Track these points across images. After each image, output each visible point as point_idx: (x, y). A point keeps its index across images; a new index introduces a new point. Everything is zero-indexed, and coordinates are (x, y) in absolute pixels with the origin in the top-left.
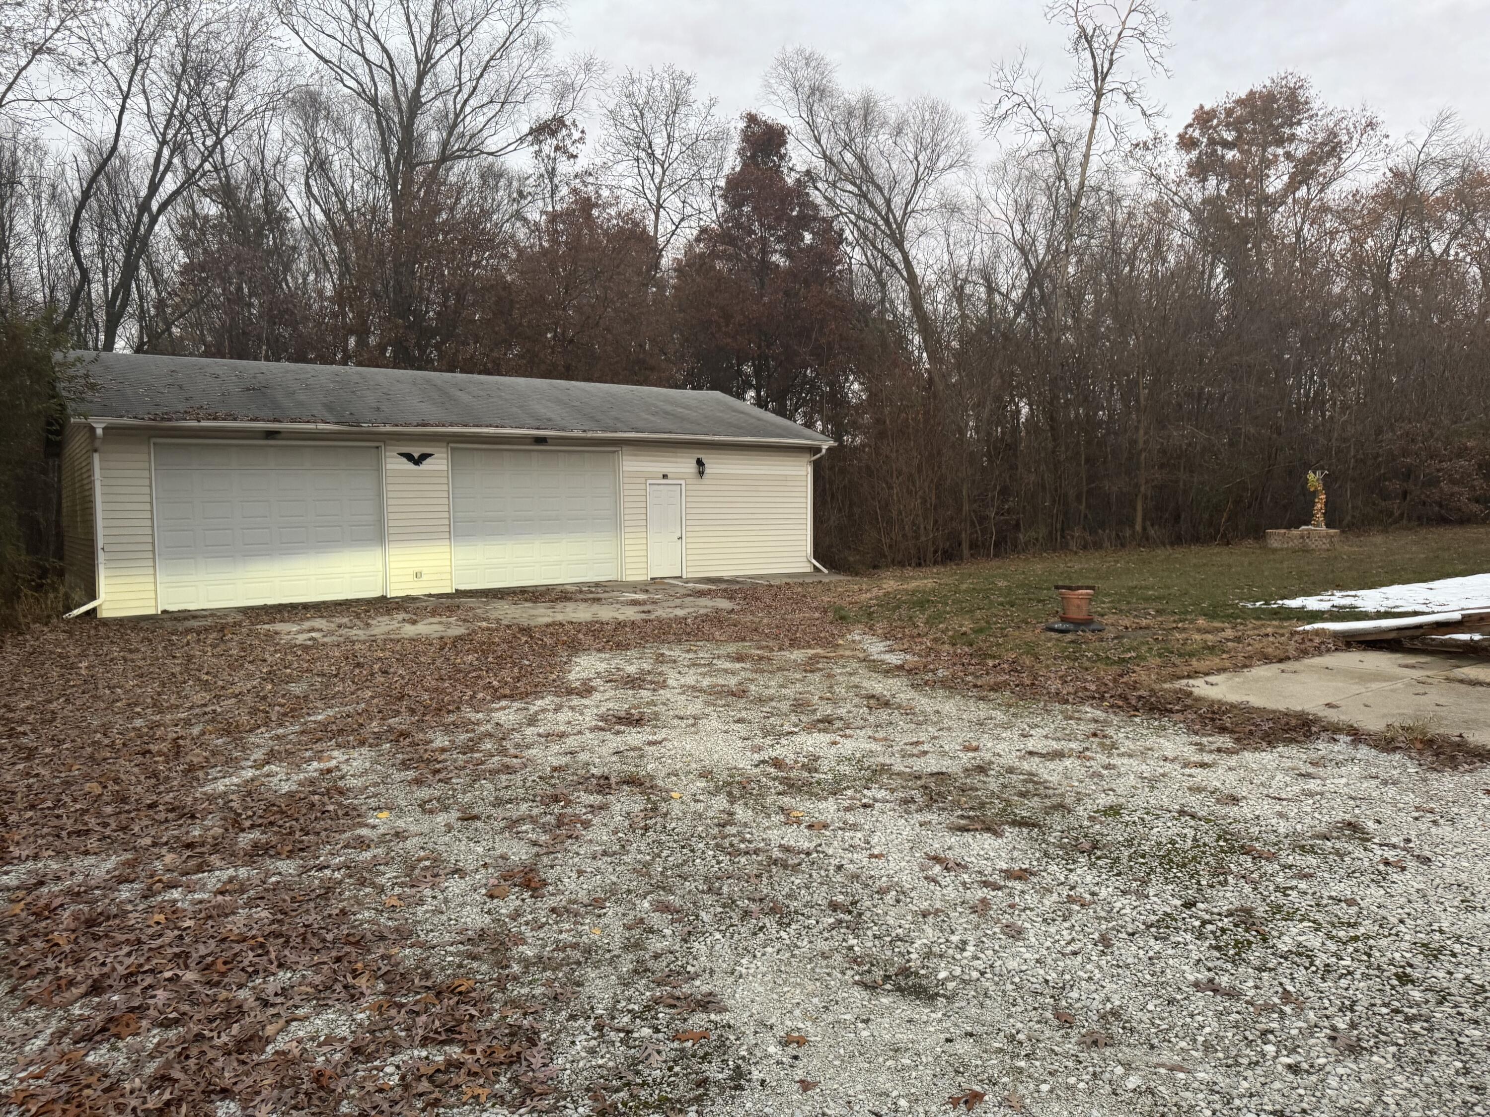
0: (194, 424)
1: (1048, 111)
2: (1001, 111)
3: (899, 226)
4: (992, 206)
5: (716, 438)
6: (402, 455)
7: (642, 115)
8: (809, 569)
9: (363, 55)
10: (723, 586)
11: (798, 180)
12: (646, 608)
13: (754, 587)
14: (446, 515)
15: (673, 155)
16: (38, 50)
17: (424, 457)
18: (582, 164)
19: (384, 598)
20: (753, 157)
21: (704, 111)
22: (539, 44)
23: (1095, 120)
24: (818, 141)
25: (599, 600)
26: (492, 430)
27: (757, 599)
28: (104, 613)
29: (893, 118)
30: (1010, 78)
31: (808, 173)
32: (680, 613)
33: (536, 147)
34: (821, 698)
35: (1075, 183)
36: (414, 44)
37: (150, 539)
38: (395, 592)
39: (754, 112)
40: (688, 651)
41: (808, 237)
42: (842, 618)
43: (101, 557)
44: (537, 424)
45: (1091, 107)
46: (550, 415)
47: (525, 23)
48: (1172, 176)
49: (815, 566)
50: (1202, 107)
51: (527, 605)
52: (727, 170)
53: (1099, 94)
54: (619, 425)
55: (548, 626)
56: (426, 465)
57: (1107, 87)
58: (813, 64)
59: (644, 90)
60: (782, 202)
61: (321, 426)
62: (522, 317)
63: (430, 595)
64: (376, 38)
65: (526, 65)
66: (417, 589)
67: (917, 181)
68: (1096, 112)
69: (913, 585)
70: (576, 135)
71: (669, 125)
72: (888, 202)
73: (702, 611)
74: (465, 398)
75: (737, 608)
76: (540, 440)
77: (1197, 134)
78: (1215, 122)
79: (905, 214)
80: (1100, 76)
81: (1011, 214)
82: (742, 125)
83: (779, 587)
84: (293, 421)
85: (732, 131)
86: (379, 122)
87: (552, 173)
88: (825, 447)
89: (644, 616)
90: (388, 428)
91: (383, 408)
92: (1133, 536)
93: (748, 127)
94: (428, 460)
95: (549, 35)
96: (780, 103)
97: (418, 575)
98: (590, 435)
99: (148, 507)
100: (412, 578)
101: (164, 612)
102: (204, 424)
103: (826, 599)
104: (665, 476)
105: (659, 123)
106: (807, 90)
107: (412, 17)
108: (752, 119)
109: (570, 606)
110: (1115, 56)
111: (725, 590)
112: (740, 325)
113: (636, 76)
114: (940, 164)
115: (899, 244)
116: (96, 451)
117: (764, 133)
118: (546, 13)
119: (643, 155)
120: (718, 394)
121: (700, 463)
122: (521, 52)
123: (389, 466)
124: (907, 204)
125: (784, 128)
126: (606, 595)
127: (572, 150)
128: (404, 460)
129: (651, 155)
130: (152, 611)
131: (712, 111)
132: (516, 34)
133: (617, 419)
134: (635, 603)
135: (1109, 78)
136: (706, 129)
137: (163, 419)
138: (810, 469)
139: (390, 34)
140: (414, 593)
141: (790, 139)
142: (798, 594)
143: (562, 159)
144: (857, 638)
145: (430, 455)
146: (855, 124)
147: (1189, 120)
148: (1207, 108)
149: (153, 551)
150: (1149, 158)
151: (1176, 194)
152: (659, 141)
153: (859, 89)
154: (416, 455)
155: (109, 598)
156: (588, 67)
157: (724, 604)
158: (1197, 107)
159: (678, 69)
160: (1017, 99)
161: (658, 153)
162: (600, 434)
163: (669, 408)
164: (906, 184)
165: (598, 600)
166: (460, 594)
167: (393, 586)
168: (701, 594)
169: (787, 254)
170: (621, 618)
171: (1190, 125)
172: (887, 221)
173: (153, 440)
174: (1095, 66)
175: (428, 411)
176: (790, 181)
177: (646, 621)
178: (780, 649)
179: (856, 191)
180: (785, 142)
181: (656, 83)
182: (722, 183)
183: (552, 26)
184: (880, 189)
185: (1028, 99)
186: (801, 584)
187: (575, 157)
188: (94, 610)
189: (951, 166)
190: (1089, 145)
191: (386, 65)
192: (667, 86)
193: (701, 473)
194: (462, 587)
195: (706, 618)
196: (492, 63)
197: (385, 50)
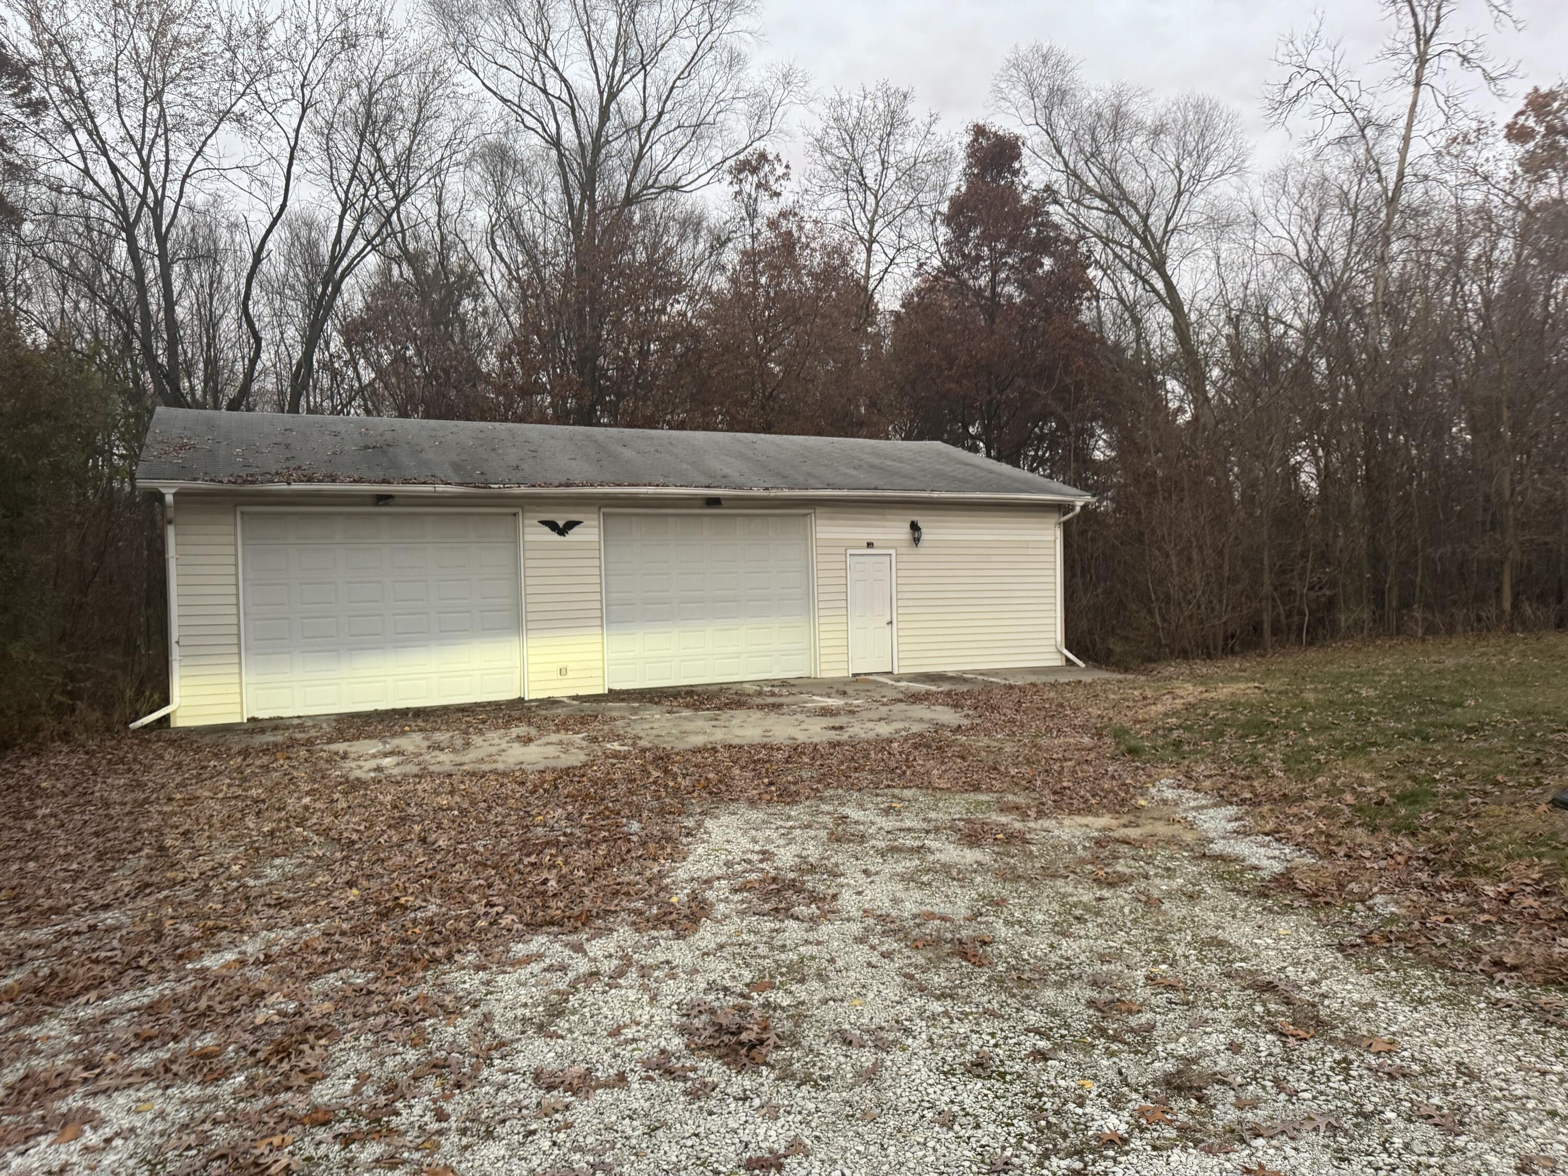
0: (284, 487)
1: (1354, 87)
2: (1291, 92)
3: (1159, 246)
4: (1270, 222)
5: (936, 495)
6: (544, 523)
7: (852, 139)
8: (1059, 662)
9: (545, 91)
10: (945, 687)
11: (1035, 198)
12: (837, 722)
13: (988, 687)
14: (598, 597)
15: (887, 184)
16: (223, 116)
17: (571, 525)
18: (787, 200)
19: (521, 700)
20: (981, 176)
21: (923, 129)
22: (734, 61)
23: (1416, 94)
24: (1059, 152)
25: (779, 706)
26: (651, 490)
27: (993, 708)
28: (179, 722)
29: (1149, 121)
30: (1303, 51)
31: (1048, 188)
32: (884, 730)
33: (737, 188)
34: (1150, 979)
35: (1391, 175)
36: (596, 72)
37: (234, 630)
38: (533, 694)
39: (981, 123)
40: (887, 812)
41: (1048, 263)
42: (1133, 751)
43: (176, 653)
44: (708, 482)
45: (1412, 77)
46: (726, 471)
47: (716, 32)
48: (1504, 173)
49: (1068, 660)
50: (1536, 90)
51: (686, 713)
52: (950, 192)
53: (1422, 60)
54: (812, 481)
55: (696, 751)
56: (573, 535)
57: (1433, 50)
58: (1053, 61)
59: (855, 113)
60: (1017, 221)
61: (441, 488)
62: (711, 367)
63: (576, 698)
64: (556, 69)
65: (719, 85)
66: (561, 690)
67: (1179, 194)
68: (1418, 84)
69: (1224, 692)
70: (780, 171)
71: (883, 148)
72: (1145, 218)
73: (916, 728)
74: (628, 453)
75: (966, 722)
76: (713, 502)
77: (1531, 122)
78: (1556, 105)
79: (1165, 232)
80: (1423, 38)
81: (1295, 232)
82: (967, 139)
83: (1022, 689)
84: (406, 482)
85: (957, 148)
86: (561, 164)
87: (752, 215)
88: (1079, 504)
89: (833, 736)
90: (523, 490)
91: (525, 466)
92: (1499, 618)
93: (975, 140)
94: (576, 529)
95: (744, 49)
96: (1013, 111)
97: (563, 672)
98: (773, 493)
99: (232, 590)
100: (556, 675)
101: (252, 720)
102: (295, 486)
103: (1095, 712)
104: (870, 545)
105: (871, 148)
106: (1044, 91)
107: (594, 44)
108: (980, 131)
109: (740, 715)
110: (1444, 11)
111: (948, 694)
112: (966, 367)
113: (845, 97)
114: (1210, 170)
115: (1159, 265)
116: (170, 522)
117: (995, 145)
118: (741, 21)
119: (852, 185)
120: (938, 445)
121: (914, 527)
122: (713, 70)
123: (528, 538)
124: (1168, 220)
125: (1017, 138)
126: (790, 699)
127: (775, 187)
128: (547, 529)
129: (863, 185)
130: (236, 719)
131: (932, 130)
132: (706, 46)
133: (810, 475)
134: (825, 712)
135: (1434, 41)
136: (925, 150)
137: (245, 482)
138: (1059, 533)
139: (568, 62)
140: (556, 694)
141: (1025, 151)
142: (1051, 701)
143: (764, 196)
144: (1169, 794)
145: (577, 523)
146: (1101, 134)
147: (1521, 107)
148: (1544, 89)
149: (239, 645)
150: (1471, 152)
151: (1508, 194)
152: (872, 169)
153: (1108, 86)
154: (561, 524)
155: (185, 702)
156: (786, 79)
157: (947, 716)
158: (1530, 90)
159: (893, 86)
160: (1314, 76)
161: (870, 182)
162: (786, 493)
163: (876, 461)
164: (1168, 196)
165: (777, 707)
166: (614, 695)
167: (533, 686)
168: (915, 698)
169: (1023, 285)
170: (802, 737)
171: (1522, 113)
172: (1144, 241)
173: (240, 509)
174: (1416, 26)
175: (578, 468)
176: (1026, 198)
177: (835, 745)
178: (1041, 814)
179: (1105, 206)
180: (1018, 156)
181: (868, 102)
182: (944, 208)
183: (748, 37)
184: (1134, 206)
185: (1327, 75)
186: (1053, 685)
187: (778, 195)
188: (166, 718)
189: (1222, 173)
190: (1409, 126)
191: (565, 96)
192: (881, 106)
193: (917, 541)
194: (617, 687)
195: (921, 743)
196: (679, 83)
197: (564, 80)
